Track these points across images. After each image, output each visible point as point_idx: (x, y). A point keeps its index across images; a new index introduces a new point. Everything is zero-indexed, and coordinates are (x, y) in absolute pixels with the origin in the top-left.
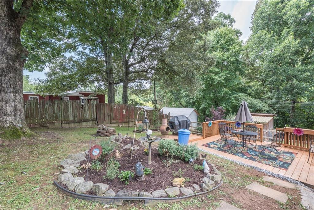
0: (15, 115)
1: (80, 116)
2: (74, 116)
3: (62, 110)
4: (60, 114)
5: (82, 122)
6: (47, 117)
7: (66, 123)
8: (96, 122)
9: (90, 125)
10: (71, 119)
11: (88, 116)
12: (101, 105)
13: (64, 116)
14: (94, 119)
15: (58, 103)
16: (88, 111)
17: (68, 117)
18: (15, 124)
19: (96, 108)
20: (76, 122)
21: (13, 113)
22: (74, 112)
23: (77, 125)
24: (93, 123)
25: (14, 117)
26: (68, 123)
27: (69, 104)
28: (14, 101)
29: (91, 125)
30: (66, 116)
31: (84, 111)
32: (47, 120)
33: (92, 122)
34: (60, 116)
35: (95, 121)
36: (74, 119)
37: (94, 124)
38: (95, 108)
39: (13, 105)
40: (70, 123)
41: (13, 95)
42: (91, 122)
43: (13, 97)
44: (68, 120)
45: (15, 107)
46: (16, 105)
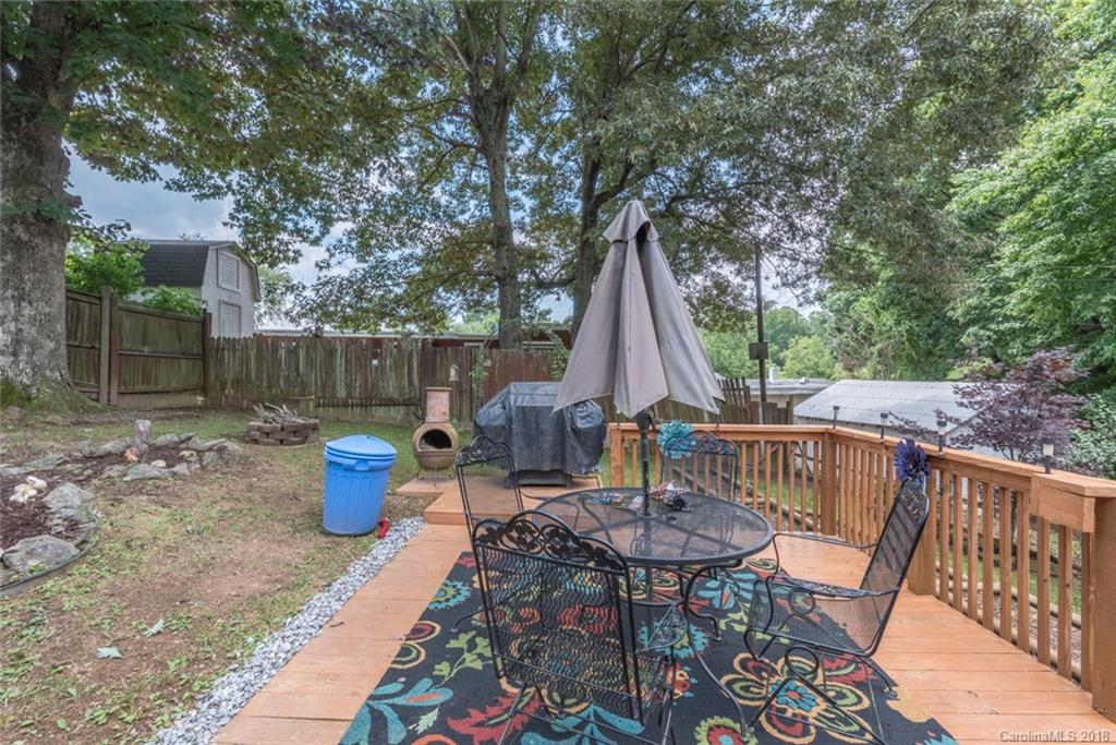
0: (15, 354)
1: (366, 387)
2: (349, 387)
3: (318, 367)
4: (313, 377)
5: (372, 405)
6: (282, 382)
7: (328, 406)
8: (417, 410)
9: (399, 418)
10: (341, 393)
11: (391, 390)
12: (435, 352)
13: (324, 386)
14: (410, 398)
15: (307, 347)
16: (394, 375)
17: (334, 387)
18: (11, 374)
19: (420, 366)
20: (357, 406)
21: (11, 349)
22: (351, 374)
23: (360, 415)
24: (407, 414)
25: (12, 358)
26: (333, 406)
27: (336, 350)
28: (16, 320)
29: (403, 419)
30: (327, 385)
31: (381, 373)
32: (282, 392)
33: (404, 407)
34: (313, 382)
35: (416, 405)
36: (349, 396)
37: (412, 418)
38: (415, 363)
39: (13, 328)
40: (338, 406)
41: (12, 304)
42: (402, 410)
43: (13, 310)
44: (334, 396)
45: (16, 334)
46: (20, 330)
